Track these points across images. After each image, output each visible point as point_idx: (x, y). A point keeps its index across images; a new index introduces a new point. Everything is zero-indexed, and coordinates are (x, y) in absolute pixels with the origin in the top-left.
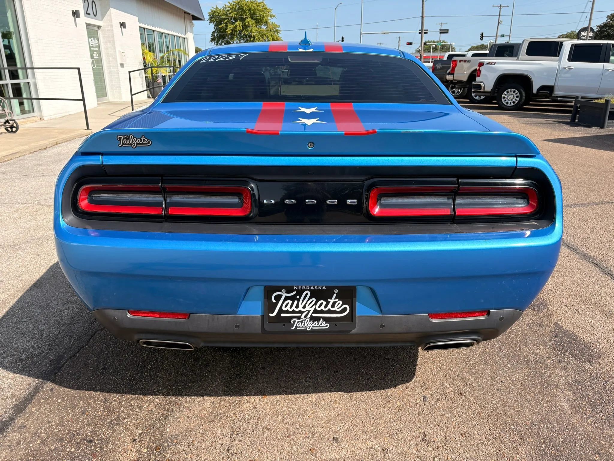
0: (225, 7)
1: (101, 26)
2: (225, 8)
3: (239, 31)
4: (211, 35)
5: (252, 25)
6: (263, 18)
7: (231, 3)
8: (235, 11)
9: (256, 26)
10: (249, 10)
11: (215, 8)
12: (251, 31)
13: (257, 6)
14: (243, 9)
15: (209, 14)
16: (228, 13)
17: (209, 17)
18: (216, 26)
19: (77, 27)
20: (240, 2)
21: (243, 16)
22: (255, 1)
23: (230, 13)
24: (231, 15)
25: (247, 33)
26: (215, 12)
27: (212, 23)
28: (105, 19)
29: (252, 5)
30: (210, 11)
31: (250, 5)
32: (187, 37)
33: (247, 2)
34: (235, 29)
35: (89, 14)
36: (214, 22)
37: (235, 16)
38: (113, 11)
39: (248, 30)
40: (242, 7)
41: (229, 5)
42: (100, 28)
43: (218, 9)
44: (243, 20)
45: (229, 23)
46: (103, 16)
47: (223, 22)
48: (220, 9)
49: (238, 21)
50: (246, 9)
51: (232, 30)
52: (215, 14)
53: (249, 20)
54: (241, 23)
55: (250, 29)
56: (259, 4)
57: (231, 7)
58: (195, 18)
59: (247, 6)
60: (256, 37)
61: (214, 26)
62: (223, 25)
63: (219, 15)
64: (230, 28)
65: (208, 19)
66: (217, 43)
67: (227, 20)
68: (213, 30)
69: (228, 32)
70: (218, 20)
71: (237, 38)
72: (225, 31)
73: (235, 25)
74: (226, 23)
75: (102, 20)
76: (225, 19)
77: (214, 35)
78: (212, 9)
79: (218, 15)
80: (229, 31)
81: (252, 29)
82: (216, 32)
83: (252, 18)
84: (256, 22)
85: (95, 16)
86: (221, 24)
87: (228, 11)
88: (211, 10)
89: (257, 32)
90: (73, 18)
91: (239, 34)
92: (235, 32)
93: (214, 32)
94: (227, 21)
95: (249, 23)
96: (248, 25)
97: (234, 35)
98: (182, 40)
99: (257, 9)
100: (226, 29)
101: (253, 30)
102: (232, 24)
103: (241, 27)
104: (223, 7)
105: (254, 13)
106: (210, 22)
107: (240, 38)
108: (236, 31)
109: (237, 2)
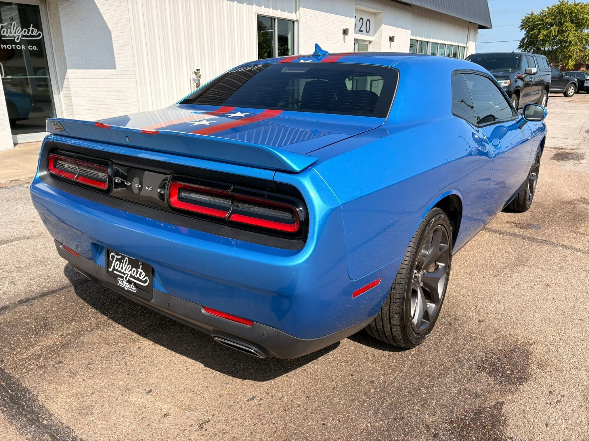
0: (542, 12)
1: (372, 41)
2: (542, 14)
3: (553, 36)
4: (520, 42)
5: (571, 29)
6: (586, 21)
7: (550, 7)
8: (552, 15)
9: (576, 31)
10: (571, 13)
11: (530, 15)
12: (568, 36)
13: (582, 9)
14: (563, 12)
15: (522, 21)
16: (544, 18)
17: (522, 24)
18: (527, 32)
19: (345, 42)
20: (561, 6)
21: (561, 20)
22: (580, 3)
23: (547, 18)
24: (548, 20)
25: (562, 39)
26: (529, 18)
27: (524, 30)
28: (376, 34)
29: (575, 8)
30: (524, 18)
31: (573, 8)
32: (467, 46)
33: (570, 5)
34: (549, 35)
35: (362, 31)
36: (526, 29)
37: (552, 21)
38: (384, 27)
39: (564, 35)
40: (562, 10)
41: (547, 10)
42: (371, 43)
43: (533, 15)
44: (560, 24)
45: (544, 29)
46: (375, 32)
47: (537, 28)
48: (536, 14)
49: (555, 26)
50: (566, 12)
51: (545, 36)
52: (528, 20)
53: (568, 24)
54: (557, 28)
55: (567, 34)
56: (585, 6)
57: (549, 12)
58: (481, 27)
59: (568, 10)
60: (573, 43)
61: (525, 33)
62: (535, 31)
63: (534, 21)
64: (543, 33)
65: (520, 26)
66: (525, 50)
67: (542, 25)
68: (524, 36)
69: (539, 38)
70: (531, 27)
71: (550, 44)
72: (537, 37)
73: (549, 31)
74: (540, 29)
75: (374, 36)
76: (539, 24)
77: (523, 42)
78: (527, 15)
79: (532, 21)
80: (541, 37)
81: (569, 34)
82: (526, 38)
83: (572, 22)
84: (576, 26)
85: (367, 32)
86: (533, 30)
87: (545, 16)
88: (525, 16)
89: (575, 37)
90: (343, 35)
91: (552, 40)
92: (548, 38)
93: (524, 39)
94: (542, 27)
95: (567, 27)
96: (565, 29)
97: (547, 41)
98: (462, 49)
99: (581, 12)
100: (539, 35)
101: (571, 35)
102: (546, 30)
103: (557, 32)
104: (541, 13)
105: (576, 16)
106: (522, 29)
107: (553, 43)
108: (550, 37)
109: (557, 6)
